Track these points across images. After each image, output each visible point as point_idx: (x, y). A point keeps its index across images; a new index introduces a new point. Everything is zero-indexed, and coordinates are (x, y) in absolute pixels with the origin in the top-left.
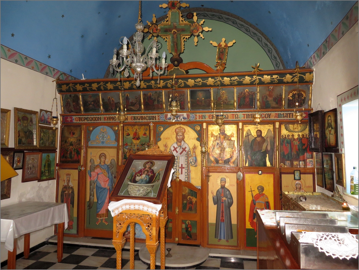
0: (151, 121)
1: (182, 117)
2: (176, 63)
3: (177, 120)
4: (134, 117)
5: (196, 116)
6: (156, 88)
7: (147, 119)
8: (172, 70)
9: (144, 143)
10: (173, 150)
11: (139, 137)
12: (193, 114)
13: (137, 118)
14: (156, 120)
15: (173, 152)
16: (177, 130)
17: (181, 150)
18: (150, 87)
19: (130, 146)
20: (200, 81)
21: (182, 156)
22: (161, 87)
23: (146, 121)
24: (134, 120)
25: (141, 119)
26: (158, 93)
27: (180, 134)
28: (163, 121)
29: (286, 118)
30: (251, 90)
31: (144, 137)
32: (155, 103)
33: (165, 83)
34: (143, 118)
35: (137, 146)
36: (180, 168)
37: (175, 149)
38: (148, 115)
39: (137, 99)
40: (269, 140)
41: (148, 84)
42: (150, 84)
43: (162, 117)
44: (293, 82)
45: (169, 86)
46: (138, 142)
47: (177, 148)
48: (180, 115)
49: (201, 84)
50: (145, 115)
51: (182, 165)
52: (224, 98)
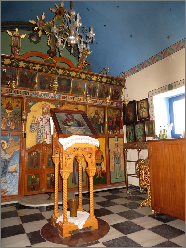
0: (25, 95)
1: (50, 96)
2: (52, 54)
3: (46, 97)
4: (9, 90)
5: (60, 96)
6: (33, 70)
7: (21, 93)
8: (48, 59)
9: (16, 113)
10: (40, 121)
11: (12, 108)
12: (58, 95)
13: (12, 91)
14: (29, 95)
15: (40, 122)
16: (43, 106)
17: (47, 121)
18: (28, 68)
19: (3, 114)
20: (67, 72)
21: (47, 125)
22: (38, 70)
23: (20, 95)
24: (9, 93)
25: (15, 93)
26: (33, 74)
27: (46, 109)
28: (35, 96)
29: (111, 105)
30: (95, 85)
31: (17, 108)
32: (29, 82)
33: (41, 67)
34: (17, 92)
35: (10, 115)
36: (45, 134)
37: (42, 120)
38: (23, 90)
39: (13, 75)
40: (102, 117)
41: (27, 65)
42: (29, 65)
43: (34, 93)
44: (116, 85)
45: (44, 70)
46: (11, 111)
47: (43, 119)
48: (49, 94)
49: (67, 74)
50: (20, 90)
51: (47, 132)
52: (79, 87)
